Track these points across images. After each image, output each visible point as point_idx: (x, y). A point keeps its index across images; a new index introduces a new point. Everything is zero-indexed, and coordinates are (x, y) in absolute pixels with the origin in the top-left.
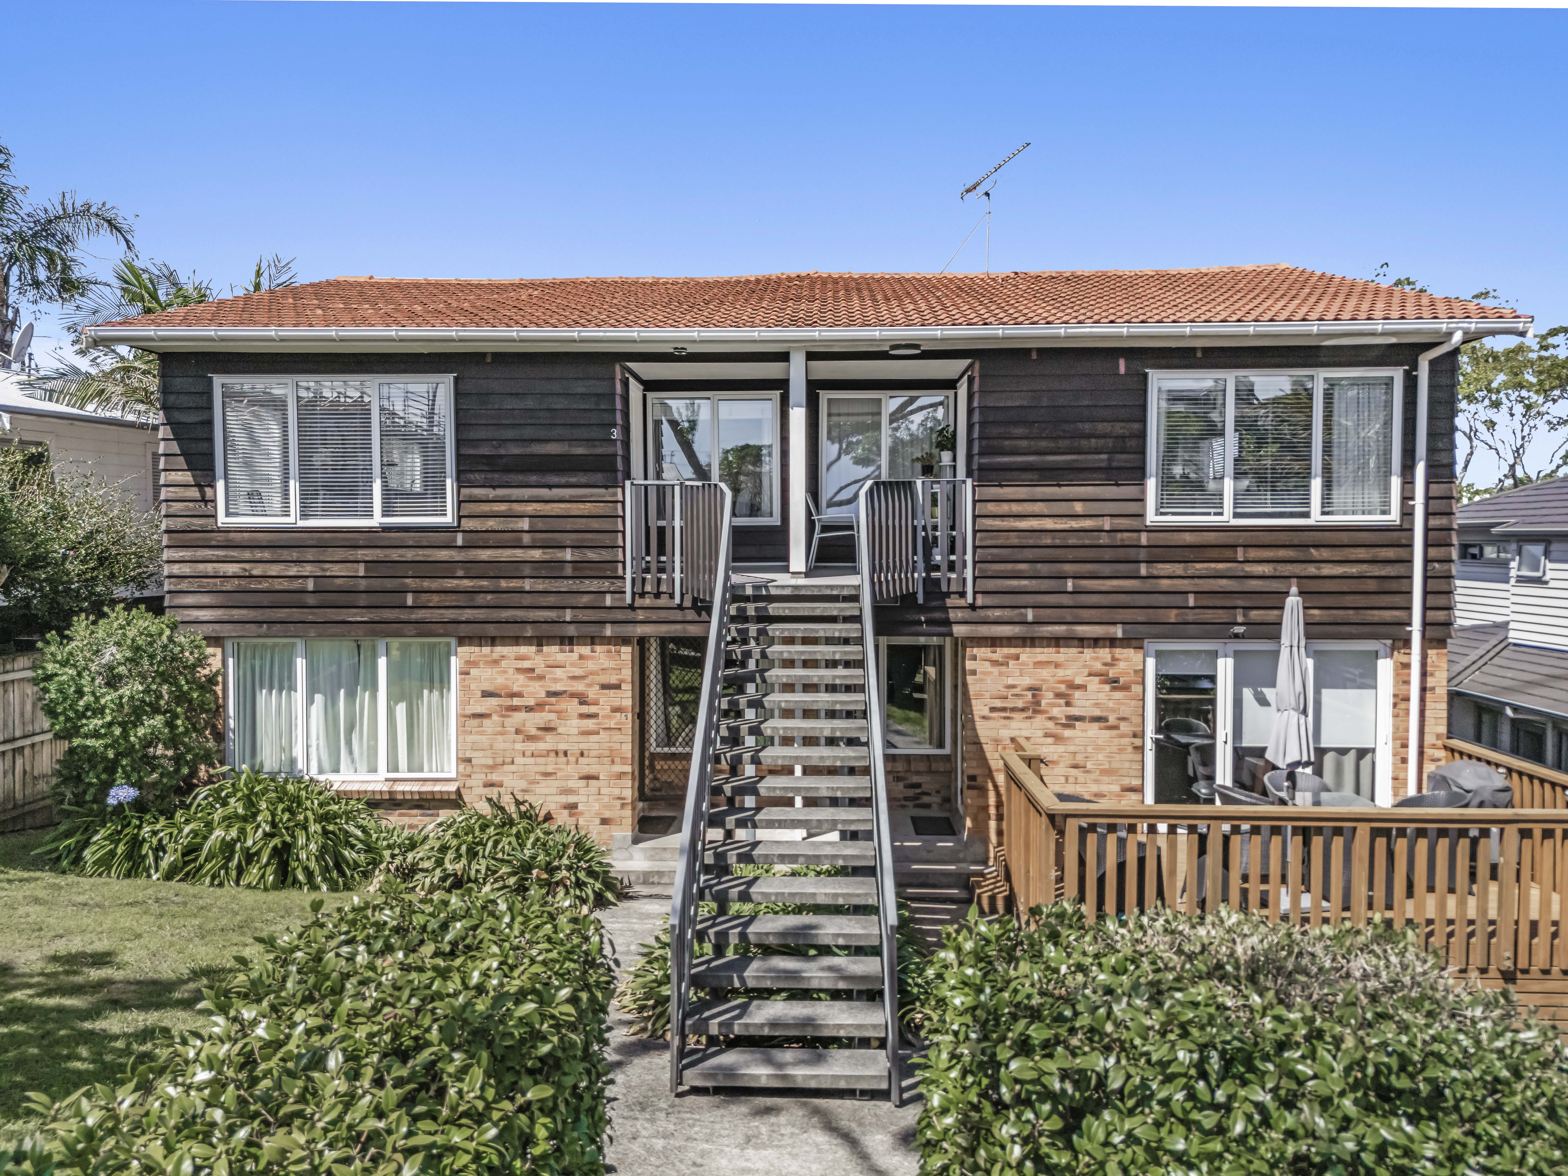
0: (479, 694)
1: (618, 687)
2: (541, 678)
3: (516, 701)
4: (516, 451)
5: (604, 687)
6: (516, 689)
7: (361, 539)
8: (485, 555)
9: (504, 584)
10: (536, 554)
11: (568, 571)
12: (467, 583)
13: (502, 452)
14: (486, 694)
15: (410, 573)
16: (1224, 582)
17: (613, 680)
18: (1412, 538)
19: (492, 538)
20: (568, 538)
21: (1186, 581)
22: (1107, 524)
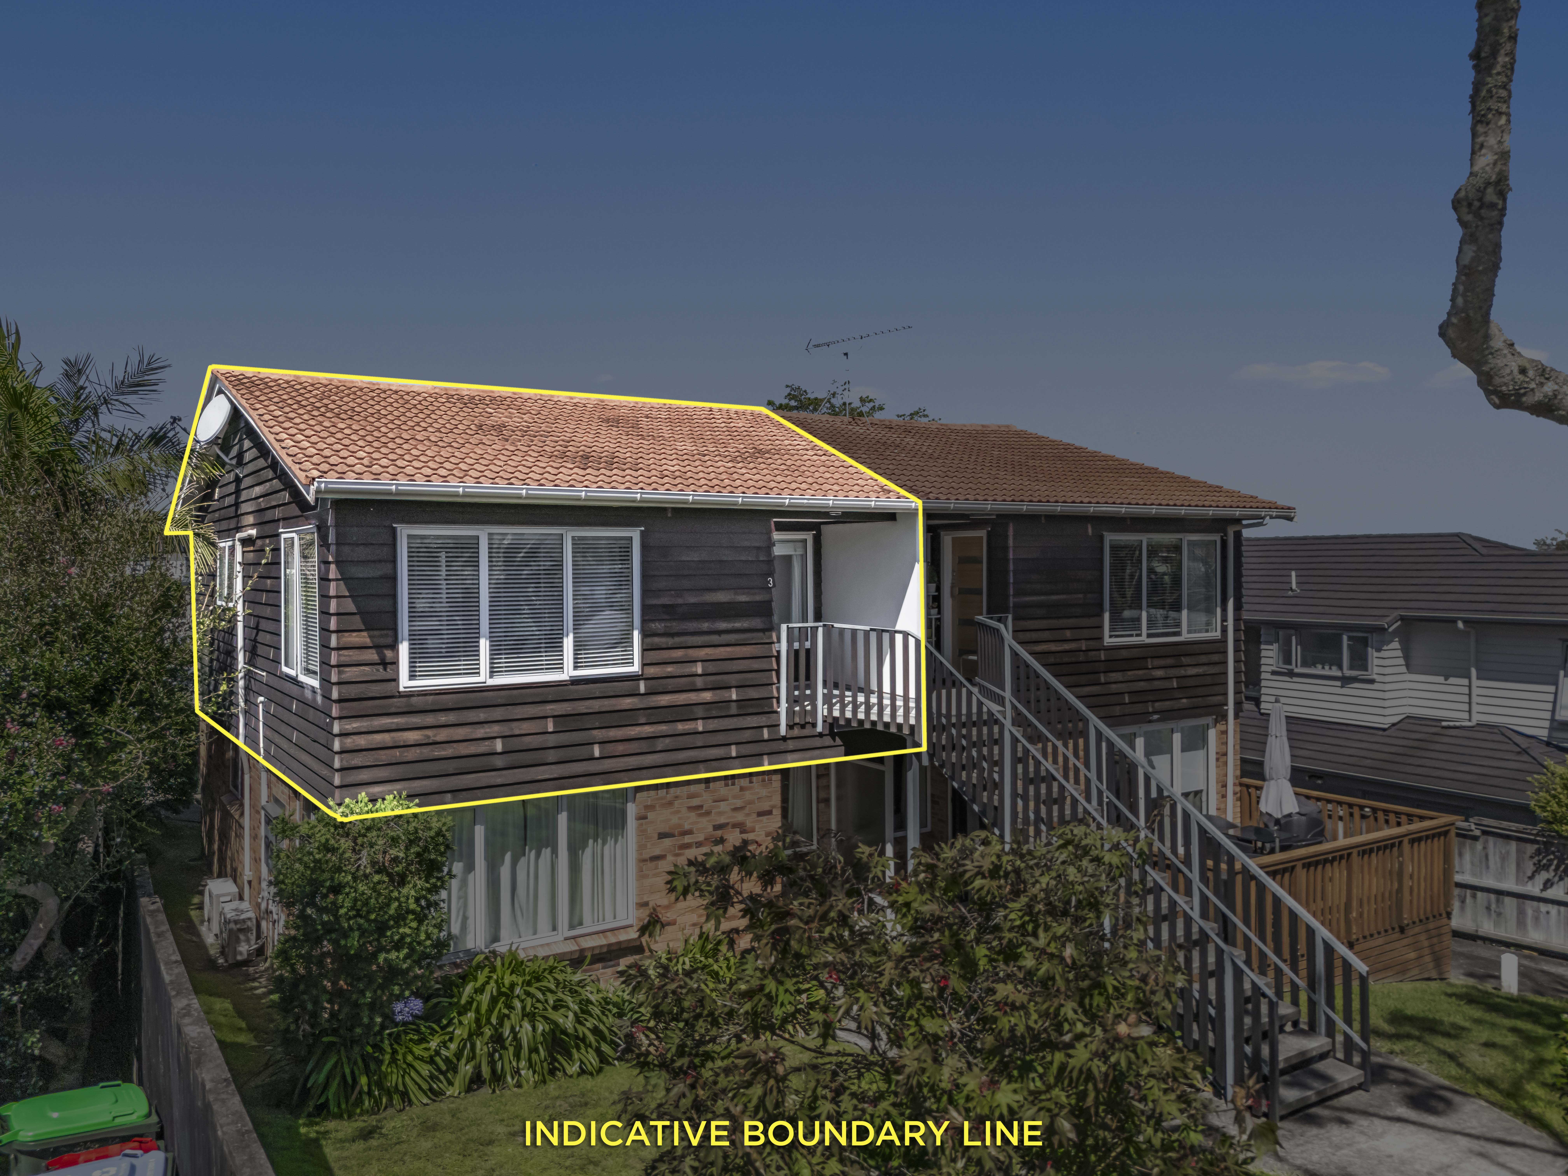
0: (656, 836)
1: (769, 813)
2: (708, 813)
3: (687, 839)
4: (692, 600)
5: (760, 814)
6: (687, 827)
7: (551, 694)
8: (664, 700)
9: (681, 727)
10: (707, 696)
11: (734, 709)
12: (648, 730)
13: (680, 601)
14: (662, 836)
15: (597, 725)
16: (1142, 684)
17: (765, 806)
18: (1226, 647)
19: (671, 684)
20: (733, 679)
21: (1123, 685)
22: (1083, 645)
